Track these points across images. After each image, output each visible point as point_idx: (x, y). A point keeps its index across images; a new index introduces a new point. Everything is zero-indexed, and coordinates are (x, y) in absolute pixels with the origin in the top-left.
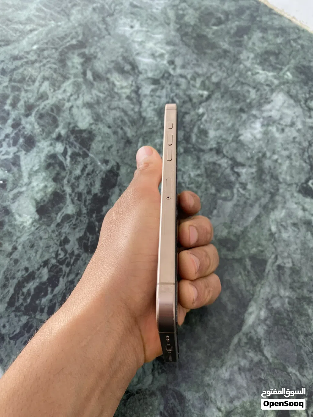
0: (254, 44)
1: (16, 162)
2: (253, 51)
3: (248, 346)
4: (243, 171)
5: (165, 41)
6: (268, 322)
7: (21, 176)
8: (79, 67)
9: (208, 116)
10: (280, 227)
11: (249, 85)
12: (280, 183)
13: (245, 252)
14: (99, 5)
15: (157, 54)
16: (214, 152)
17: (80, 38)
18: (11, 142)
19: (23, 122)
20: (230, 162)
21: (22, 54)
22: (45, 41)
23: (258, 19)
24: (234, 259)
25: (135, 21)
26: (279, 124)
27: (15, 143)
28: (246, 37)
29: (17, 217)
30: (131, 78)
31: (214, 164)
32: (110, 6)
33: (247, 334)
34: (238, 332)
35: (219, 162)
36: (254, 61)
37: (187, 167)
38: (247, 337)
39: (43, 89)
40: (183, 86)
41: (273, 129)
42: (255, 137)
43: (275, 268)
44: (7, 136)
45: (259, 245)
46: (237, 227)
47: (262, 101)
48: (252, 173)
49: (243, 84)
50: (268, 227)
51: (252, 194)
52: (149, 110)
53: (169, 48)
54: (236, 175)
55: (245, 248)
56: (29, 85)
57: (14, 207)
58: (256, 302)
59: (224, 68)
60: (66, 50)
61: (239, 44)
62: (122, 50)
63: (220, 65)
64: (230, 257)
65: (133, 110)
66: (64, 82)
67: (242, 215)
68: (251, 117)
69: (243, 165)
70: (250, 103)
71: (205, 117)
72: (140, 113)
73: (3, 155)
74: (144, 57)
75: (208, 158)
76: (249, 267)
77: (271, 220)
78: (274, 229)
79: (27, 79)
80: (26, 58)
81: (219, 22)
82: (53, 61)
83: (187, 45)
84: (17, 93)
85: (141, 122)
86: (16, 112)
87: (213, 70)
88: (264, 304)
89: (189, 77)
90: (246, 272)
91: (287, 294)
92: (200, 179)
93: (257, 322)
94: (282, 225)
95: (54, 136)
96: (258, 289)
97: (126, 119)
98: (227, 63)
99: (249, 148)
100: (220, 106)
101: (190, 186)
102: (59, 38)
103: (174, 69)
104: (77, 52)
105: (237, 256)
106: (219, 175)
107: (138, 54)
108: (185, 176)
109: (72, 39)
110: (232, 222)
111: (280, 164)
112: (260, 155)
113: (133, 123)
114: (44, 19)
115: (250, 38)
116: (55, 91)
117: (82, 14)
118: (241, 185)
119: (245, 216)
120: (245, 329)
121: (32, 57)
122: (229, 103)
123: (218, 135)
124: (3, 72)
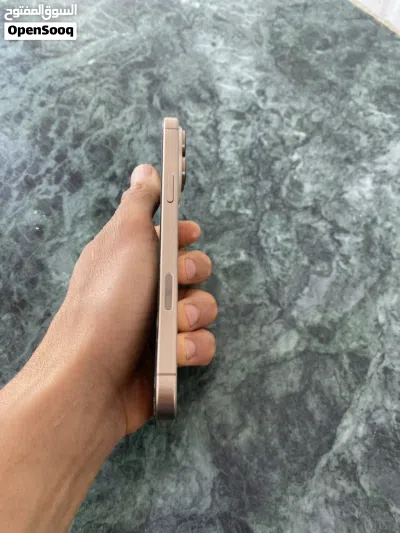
0: (368, 76)
1: (57, 204)
2: (367, 84)
3: (339, 472)
4: (346, 239)
5: (254, 65)
6: (367, 442)
7: (62, 223)
8: (145, 90)
9: (304, 165)
10: (390, 317)
11: (359, 129)
12: (393, 259)
13: (343, 347)
14: (174, 14)
15: (243, 81)
16: (309, 212)
17: (148, 54)
18: (53, 178)
19: (70, 154)
20: (329, 226)
21: (75, 69)
22: (104, 55)
23: (376, 44)
24: (327, 354)
25: (218, 37)
26: (396, 182)
27: (58, 180)
28: (358, 67)
29: (53, 274)
30: (209, 109)
31: (309, 226)
32: (188, 17)
33: (339, 455)
34: (327, 452)
35: (315, 225)
36: (369, 98)
37: (273, 229)
38: (338, 458)
39: (97, 115)
40: (275, 124)
41: (388, 188)
42: (363, 197)
43: (380, 370)
44: (48, 171)
45: (361, 338)
46: (334, 312)
47: (375, 151)
48: (358, 243)
49: (351, 126)
50: (374, 315)
51: (356, 270)
52: (228, 151)
53: (258, 74)
54: (336, 244)
55: (342, 340)
56: (80, 109)
57: (50, 262)
58: (353, 413)
59: (328, 105)
60: (129, 68)
61: (350, 75)
62: (199, 72)
63: (323, 101)
64: (322, 351)
65: (208, 149)
66: (123, 108)
67: (341, 298)
68: (360, 171)
69: (346, 232)
70: (360, 152)
71: (300, 166)
72: (217, 154)
73: (42, 194)
74: (226, 83)
75: (301, 218)
76: (346, 367)
77: (378, 306)
78: (382, 319)
79: (79, 100)
80: (79, 74)
81: (326, 45)
82: (111, 80)
83: (282, 71)
84: (65, 117)
85: (218, 166)
86: (62, 141)
87: (313, 106)
88: (363, 417)
89: (283, 113)
90: (342, 372)
91: (395, 407)
92: (289, 245)
93: (354, 440)
94: (392, 315)
95: (107, 175)
96: (356, 397)
97: (199, 161)
98: (332, 98)
99: (355, 210)
100: (321, 153)
101: (276, 253)
102: (121, 53)
103: (264, 101)
104: (142, 71)
105: (333, 351)
106: (314, 242)
107: (219, 79)
108: (270, 240)
109: (138, 54)
110: (328, 304)
111: (394, 234)
112: (369, 220)
113: (208, 166)
114: (104, 27)
115: (364, 69)
116: (111, 118)
117: (153, 25)
118: (342, 258)
119: (345, 298)
120: (336, 448)
121: (86, 74)
122: (333, 150)
123: (315, 190)
124: (50, 91)
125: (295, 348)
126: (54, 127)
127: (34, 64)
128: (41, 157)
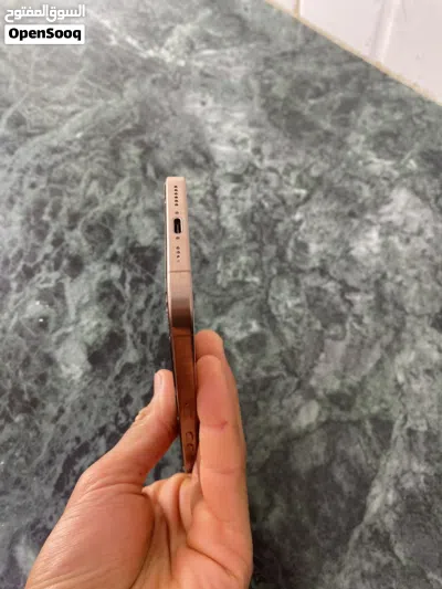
0: (364, 122)
1: (58, 292)
2: (364, 132)
3: (373, 543)
4: (357, 298)
5: (247, 121)
6: (398, 509)
7: (66, 312)
8: (137, 160)
9: (307, 224)
10: (409, 376)
11: (361, 179)
12: (407, 314)
13: (365, 412)
14: (159, 75)
15: (238, 140)
16: (317, 274)
17: (137, 120)
18: (52, 265)
19: (67, 237)
20: (339, 287)
21: (63, 144)
22: (92, 126)
23: (369, 88)
24: (350, 422)
25: (207, 96)
26: (403, 232)
27: (57, 267)
28: (353, 113)
29: (63, 367)
30: (206, 174)
31: (318, 289)
32: (174, 76)
33: (371, 526)
34: (359, 523)
35: (324, 287)
36: (366, 146)
37: (282, 295)
38: (370, 530)
39: (90, 192)
40: (274, 184)
41: (395, 239)
42: (371, 251)
43: (404, 432)
44: (46, 257)
45: (382, 401)
46: (352, 377)
47: (379, 201)
48: (369, 302)
49: (352, 178)
50: (392, 376)
51: (371, 330)
52: (230, 217)
53: (253, 131)
54: (347, 304)
55: (363, 405)
56: (72, 187)
57: (59, 354)
58: (381, 480)
59: (326, 157)
60: (119, 138)
61: (345, 123)
62: (191, 135)
63: (322, 152)
64: (344, 419)
65: (209, 217)
66: (117, 181)
67: (358, 362)
68: (364, 224)
69: (356, 290)
70: (363, 204)
71: (303, 226)
72: (218, 222)
73: (42, 283)
74: (221, 144)
75: (310, 281)
76: (370, 432)
77: (396, 366)
78: (401, 378)
79: (70, 178)
80: (68, 149)
81: (318, 94)
82: (102, 152)
83: (276, 125)
84: (57, 197)
85: (220, 234)
86: (57, 224)
87: (311, 160)
88: (391, 483)
89: (281, 170)
90: (366, 439)
91: (422, 469)
92: (300, 311)
93: (384, 508)
94: (411, 373)
95: (108, 255)
96: (382, 463)
97: (200, 230)
98: (330, 149)
99: (363, 267)
100: (323, 210)
101: (288, 320)
102: (110, 122)
104: (133, 140)
105: (354, 416)
106: (325, 304)
107: (213, 140)
108: (281, 307)
109: (126, 122)
110: (345, 369)
111: (406, 288)
112: (379, 275)
113: (210, 236)
114: (89, 97)
115: (358, 115)
117: (139, 89)
118: (355, 319)
119: (362, 360)
120: (368, 518)
121: (76, 149)
122: (335, 205)
123: (322, 249)
124: (39, 170)
125: (317, 419)
126: (47, 209)
127: (21, 144)
128: (38, 244)
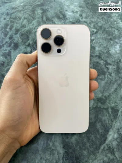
1: (9, 54)
3: (108, 151)
4: (110, 67)
5: (79, 6)
6: (118, 140)
7: (11, 61)
8: (40, 14)
9: (96, 41)
11: (115, 28)
13: (109, 105)
15: (75, 11)
16: (97, 57)
17: (42, 2)
18: (8, 45)
19: (14, 37)
20: (104, 62)
21: (16, 7)
22: (27, 2)
24: (104, 108)
27: (10, 46)
30: (63, 21)
31: (97, 62)
33: (108, 145)
34: (104, 144)
35: (99, 62)
36: (118, 18)
38: (108, 146)
39: (24, 23)
42: (116, 52)
44: (6, 42)
45: (116, 102)
46: (106, 93)
47: (120, 36)
48: (114, 69)
49: (112, 27)
50: (120, 94)
51: (114, 78)
53: (80, 9)
54: (107, 69)
55: (109, 103)
56: (18, 21)
58: (113, 130)
59: (104, 20)
60: (35, 7)
62: (59, 8)
63: (103, 18)
64: (102, 107)
66: (33, 20)
68: (115, 43)
69: (110, 64)
70: (115, 36)
71: (94, 41)
73: (4, 51)
74: (69, 12)
75: (95, 60)
76: (110, 113)
79: (17, 18)
80: (18, 9)
82: (29, 11)
83: (88, 8)
84: (13, 24)
86: (11, 32)
87: (99, 20)
88: (117, 131)
89: (88, 22)
90: (109, 115)
93: (113, 139)
95: (27, 44)
96: (114, 124)
98: (105, 17)
99: (113, 57)
100: (101, 37)
102: (32, 1)
103: (82, 18)
104: (40, 8)
105: (106, 107)
106: (99, 68)
107: (66, 11)
109: (38, 2)
110: (104, 90)
112: (118, 60)
116: (29, 24)
118: (109, 74)
119: (110, 88)
120: (107, 142)
121: (20, 9)
122: (106, 35)
123: (100, 49)
124: (8, 14)
125: (93, 106)
126: (9, 27)
127: (2, 5)
128: (4, 38)
